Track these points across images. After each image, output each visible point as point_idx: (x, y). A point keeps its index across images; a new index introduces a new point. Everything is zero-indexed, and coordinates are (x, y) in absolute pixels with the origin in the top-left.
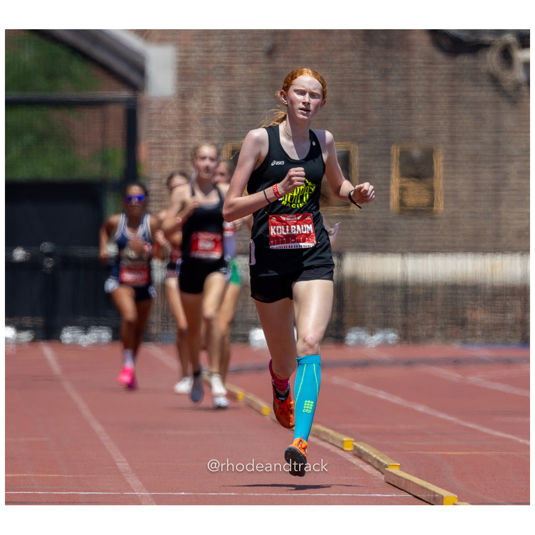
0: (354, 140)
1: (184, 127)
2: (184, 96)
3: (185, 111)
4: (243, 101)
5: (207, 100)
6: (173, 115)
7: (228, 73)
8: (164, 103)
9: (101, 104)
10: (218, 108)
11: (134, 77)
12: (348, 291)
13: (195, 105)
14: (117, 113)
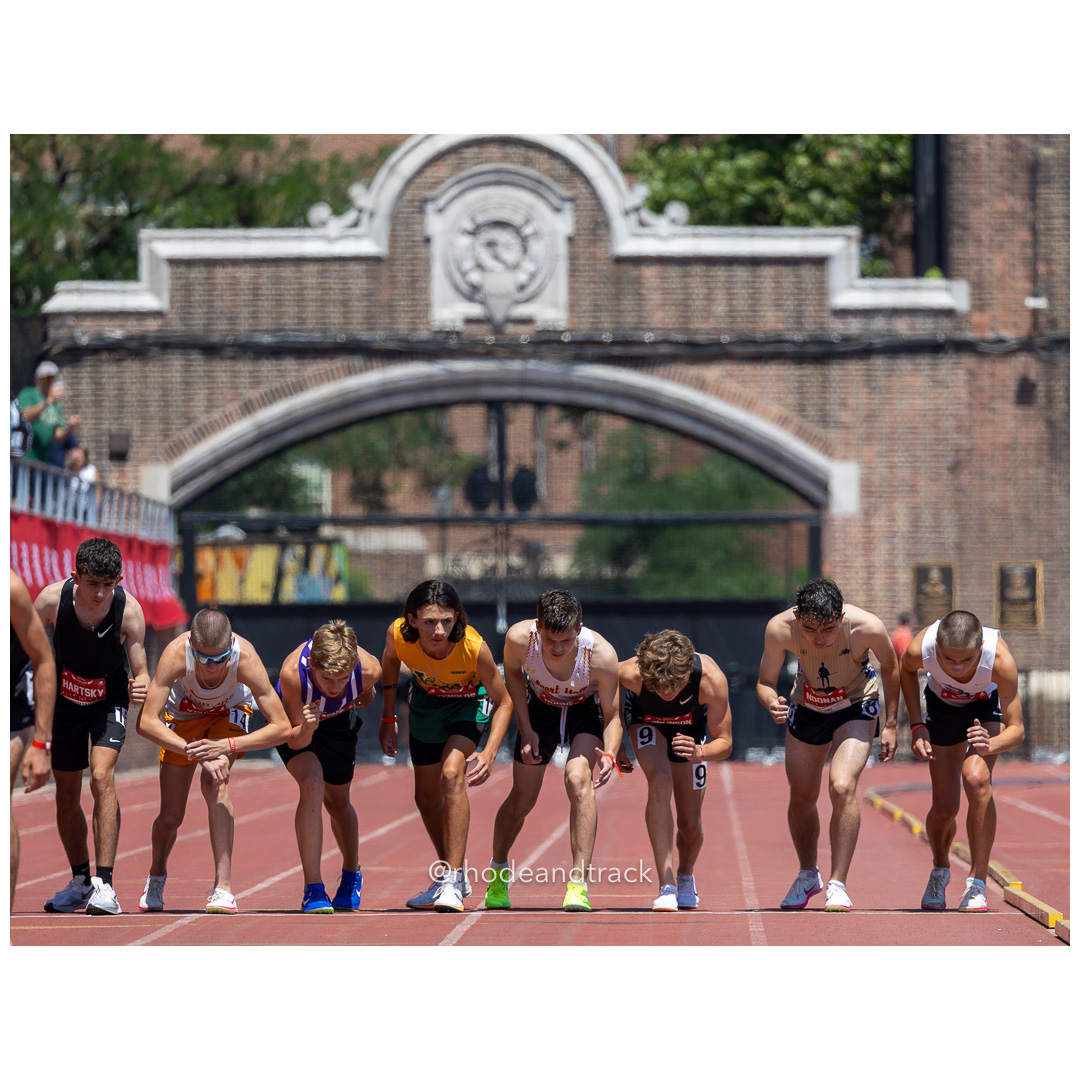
0: (1040, 556)
1: (868, 545)
2: (868, 513)
3: (868, 528)
4: (927, 518)
5: (892, 518)
6: (857, 533)
7: (913, 489)
8: (847, 521)
9: (786, 521)
10: (902, 524)
11: (816, 493)
12: (1034, 710)
13: (879, 522)
14: (801, 529)
